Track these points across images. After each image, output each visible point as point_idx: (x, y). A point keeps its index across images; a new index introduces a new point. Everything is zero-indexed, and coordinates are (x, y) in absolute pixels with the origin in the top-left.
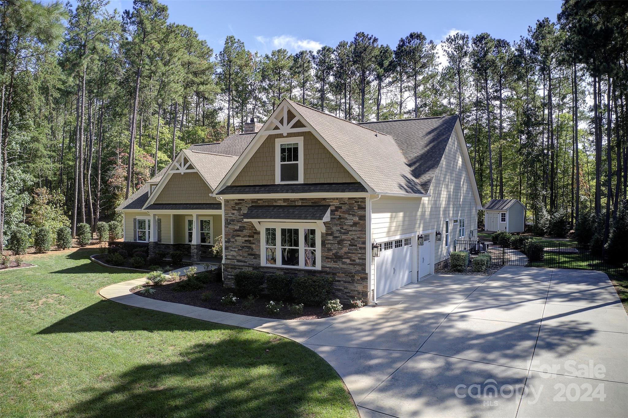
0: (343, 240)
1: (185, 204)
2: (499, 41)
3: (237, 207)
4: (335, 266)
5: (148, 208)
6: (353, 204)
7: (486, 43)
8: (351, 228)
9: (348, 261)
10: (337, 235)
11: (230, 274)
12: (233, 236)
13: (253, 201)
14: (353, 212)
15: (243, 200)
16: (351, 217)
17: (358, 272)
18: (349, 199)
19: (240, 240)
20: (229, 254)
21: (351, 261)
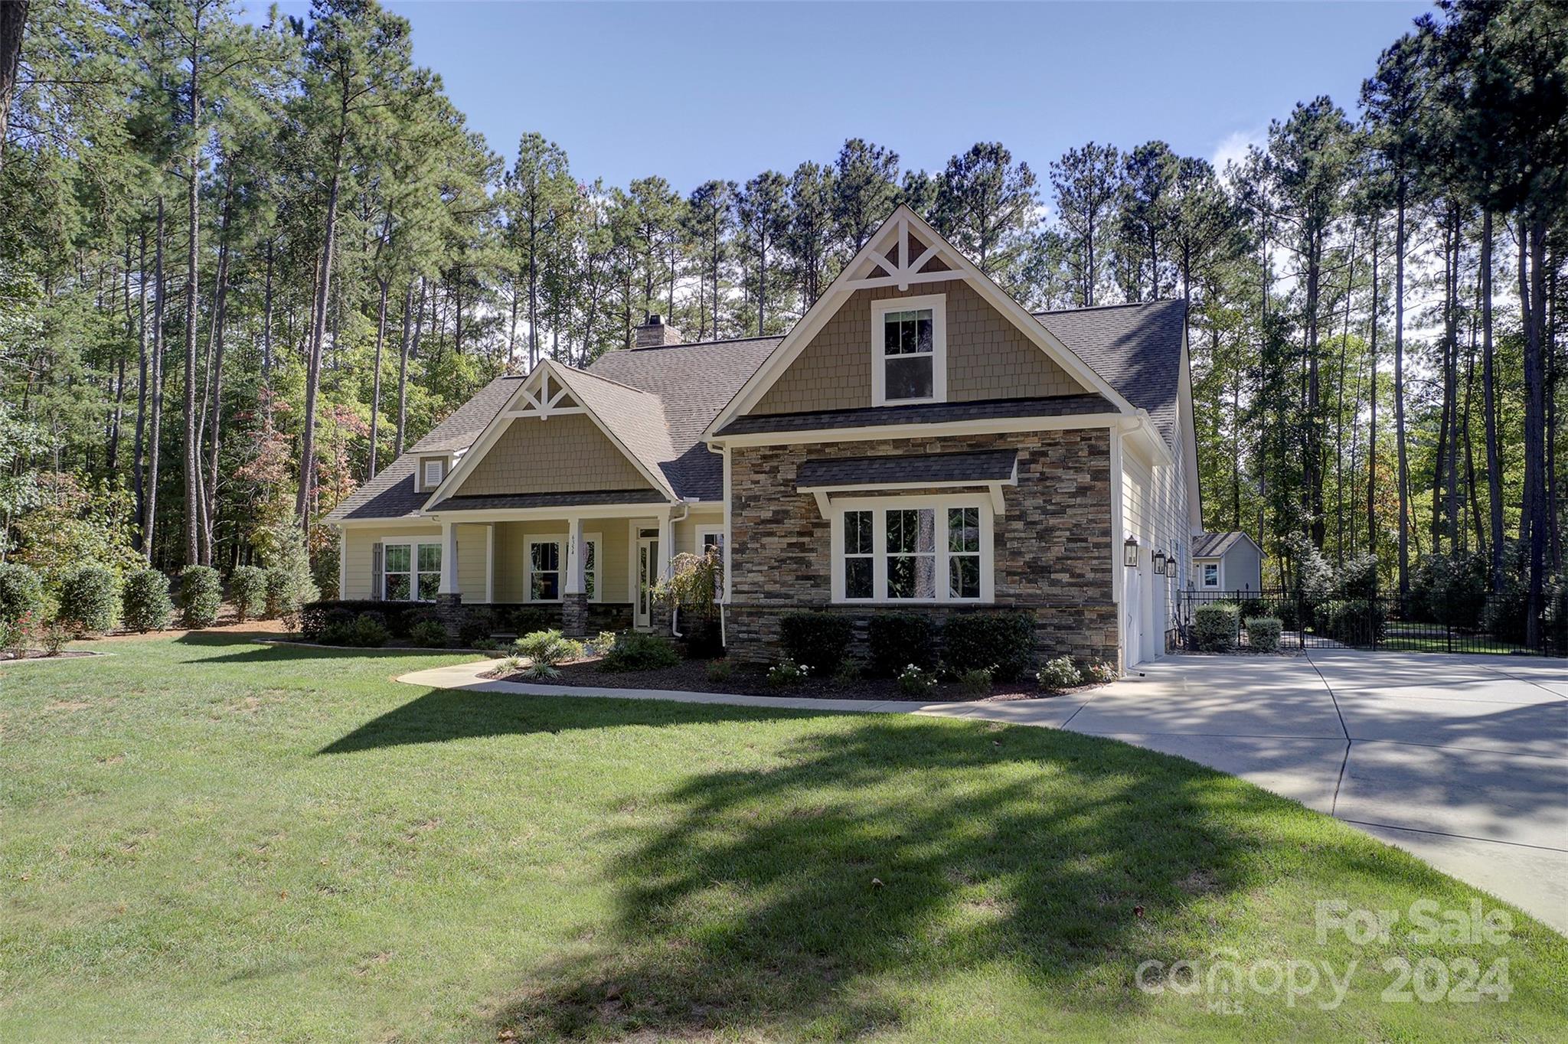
0: (1050, 530)
1: (547, 494)
2: (1188, 162)
3: (766, 467)
4: (1030, 591)
5: (438, 507)
6: (1076, 443)
7: (1161, 166)
8: (1072, 501)
9: (1065, 577)
10: (1036, 517)
11: (744, 628)
12: (755, 537)
13: (810, 449)
14: (1076, 462)
15: (784, 447)
16: (1071, 474)
17: (1091, 601)
18: (1067, 432)
19: (775, 545)
20: (744, 579)
21: (1072, 576)
